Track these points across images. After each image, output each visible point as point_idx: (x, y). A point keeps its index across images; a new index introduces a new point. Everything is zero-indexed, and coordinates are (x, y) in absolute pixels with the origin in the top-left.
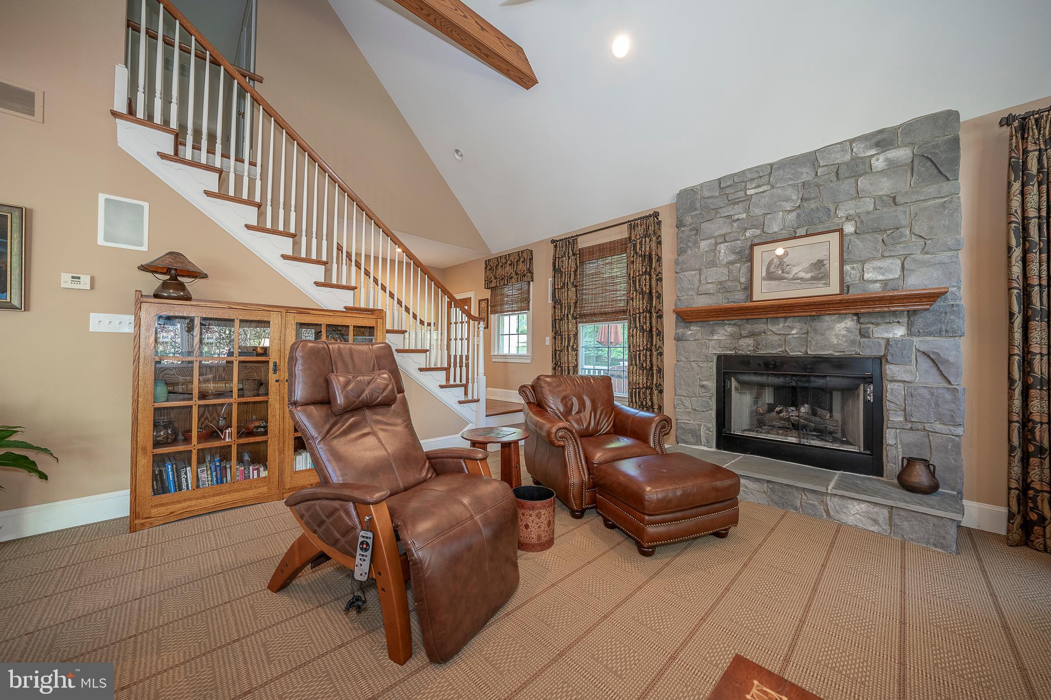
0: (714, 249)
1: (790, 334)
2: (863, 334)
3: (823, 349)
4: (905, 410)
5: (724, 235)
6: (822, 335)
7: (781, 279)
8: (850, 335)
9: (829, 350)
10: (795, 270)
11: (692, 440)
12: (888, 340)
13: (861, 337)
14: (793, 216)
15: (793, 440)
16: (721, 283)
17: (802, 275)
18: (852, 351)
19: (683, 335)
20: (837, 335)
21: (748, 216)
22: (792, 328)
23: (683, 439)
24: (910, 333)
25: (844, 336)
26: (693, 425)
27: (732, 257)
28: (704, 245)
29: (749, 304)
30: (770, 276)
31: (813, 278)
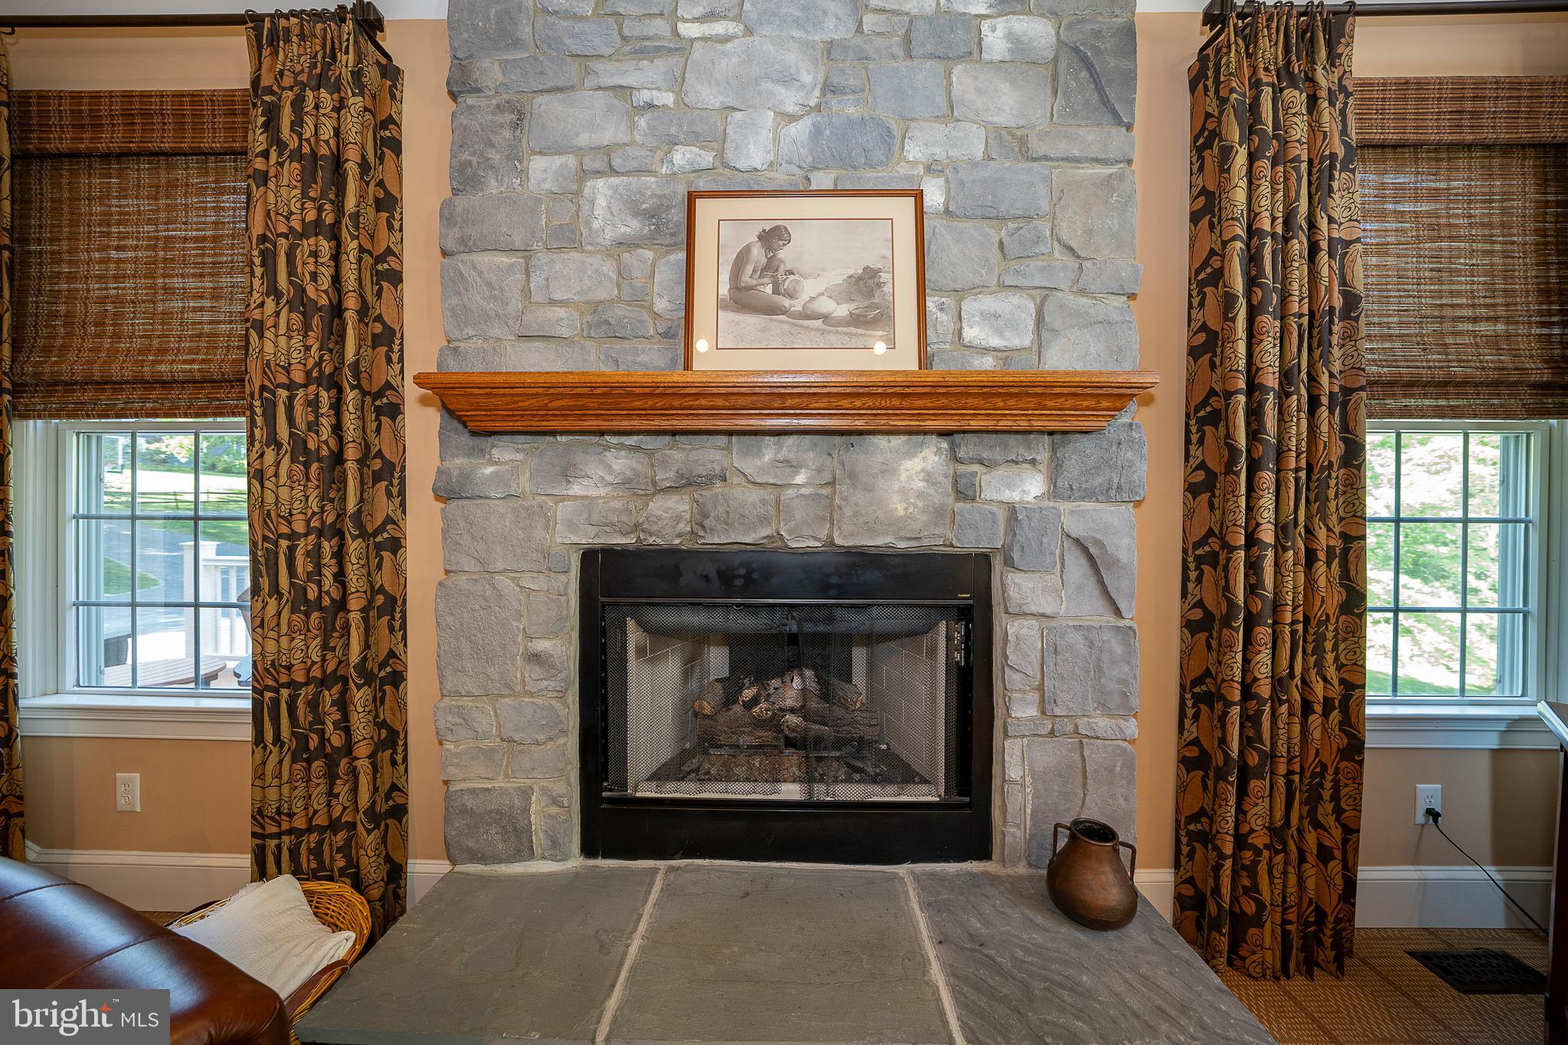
0: (573, 192)
1: (790, 485)
2: (964, 491)
3: (870, 529)
4: (1041, 688)
5: (608, 150)
6: (869, 488)
7: (772, 310)
8: (932, 491)
9: (886, 533)
10: (809, 289)
11: (500, 846)
12: (1012, 509)
13: (957, 500)
14: (800, 130)
15: (791, 791)
16: (595, 307)
17: (826, 305)
18: (937, 538)
19: (466, 477)
20: (903, 492)
21: (680, 102)
22: (794, 466)
23: (469, 850)
24: (1055, 491)
25: (920, 495)
26: (505, 792)
27: (631, 227)
28: (543, 170)
29: (679, 377)
30: (741, 300)
31: (856, 320)
